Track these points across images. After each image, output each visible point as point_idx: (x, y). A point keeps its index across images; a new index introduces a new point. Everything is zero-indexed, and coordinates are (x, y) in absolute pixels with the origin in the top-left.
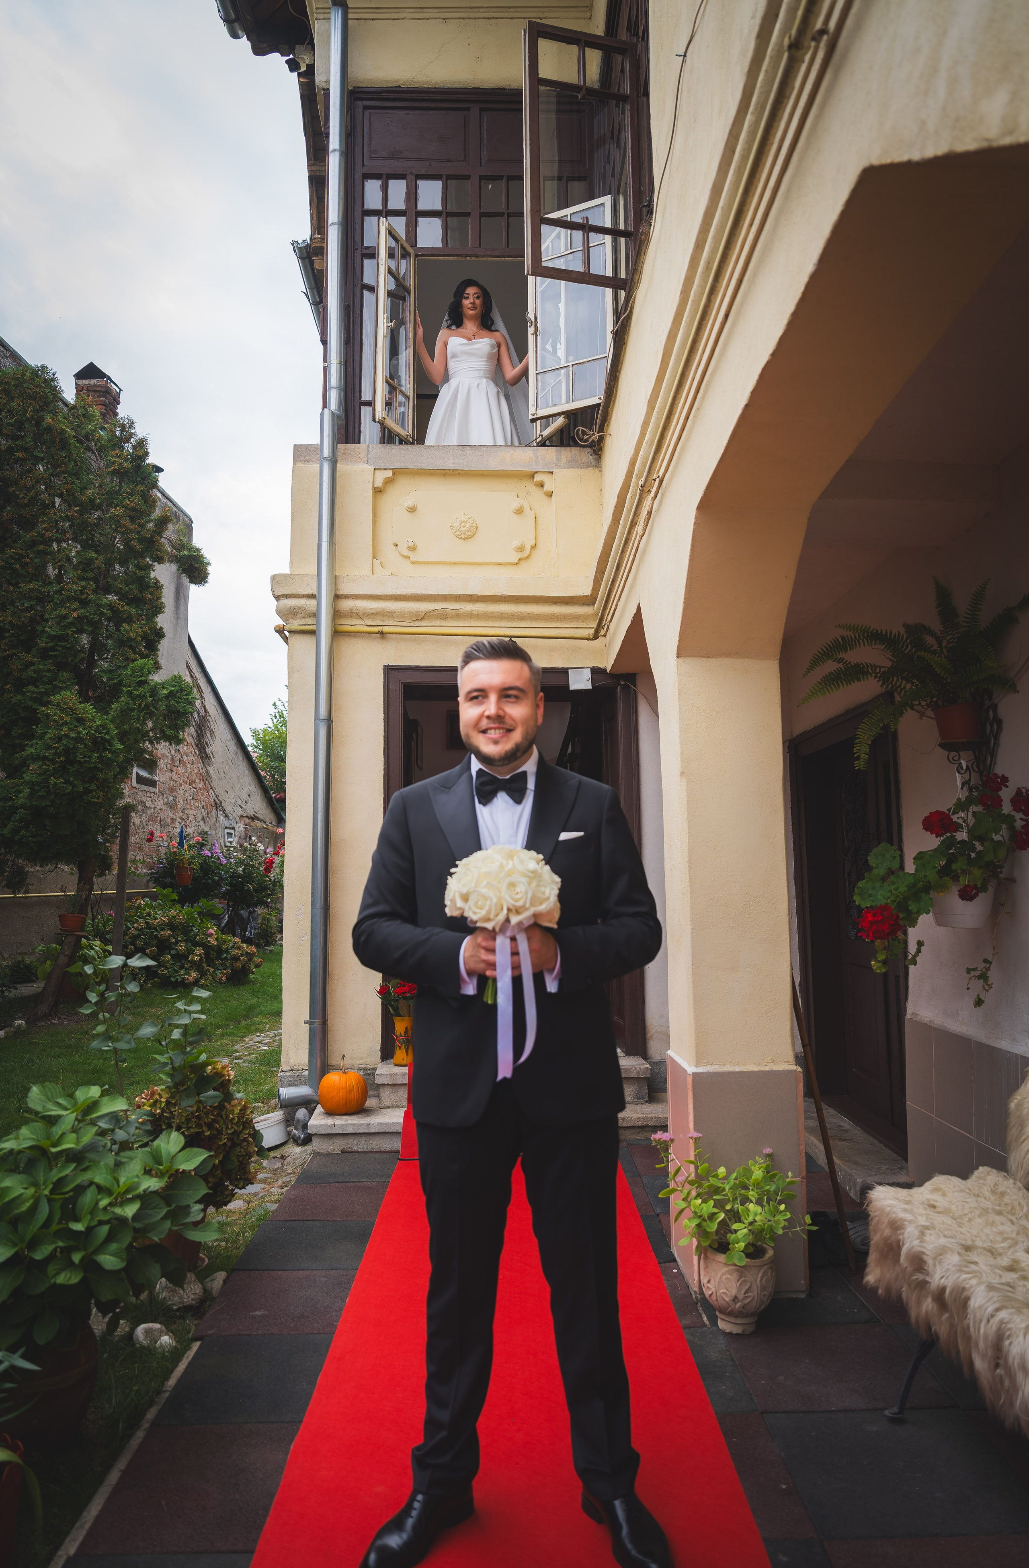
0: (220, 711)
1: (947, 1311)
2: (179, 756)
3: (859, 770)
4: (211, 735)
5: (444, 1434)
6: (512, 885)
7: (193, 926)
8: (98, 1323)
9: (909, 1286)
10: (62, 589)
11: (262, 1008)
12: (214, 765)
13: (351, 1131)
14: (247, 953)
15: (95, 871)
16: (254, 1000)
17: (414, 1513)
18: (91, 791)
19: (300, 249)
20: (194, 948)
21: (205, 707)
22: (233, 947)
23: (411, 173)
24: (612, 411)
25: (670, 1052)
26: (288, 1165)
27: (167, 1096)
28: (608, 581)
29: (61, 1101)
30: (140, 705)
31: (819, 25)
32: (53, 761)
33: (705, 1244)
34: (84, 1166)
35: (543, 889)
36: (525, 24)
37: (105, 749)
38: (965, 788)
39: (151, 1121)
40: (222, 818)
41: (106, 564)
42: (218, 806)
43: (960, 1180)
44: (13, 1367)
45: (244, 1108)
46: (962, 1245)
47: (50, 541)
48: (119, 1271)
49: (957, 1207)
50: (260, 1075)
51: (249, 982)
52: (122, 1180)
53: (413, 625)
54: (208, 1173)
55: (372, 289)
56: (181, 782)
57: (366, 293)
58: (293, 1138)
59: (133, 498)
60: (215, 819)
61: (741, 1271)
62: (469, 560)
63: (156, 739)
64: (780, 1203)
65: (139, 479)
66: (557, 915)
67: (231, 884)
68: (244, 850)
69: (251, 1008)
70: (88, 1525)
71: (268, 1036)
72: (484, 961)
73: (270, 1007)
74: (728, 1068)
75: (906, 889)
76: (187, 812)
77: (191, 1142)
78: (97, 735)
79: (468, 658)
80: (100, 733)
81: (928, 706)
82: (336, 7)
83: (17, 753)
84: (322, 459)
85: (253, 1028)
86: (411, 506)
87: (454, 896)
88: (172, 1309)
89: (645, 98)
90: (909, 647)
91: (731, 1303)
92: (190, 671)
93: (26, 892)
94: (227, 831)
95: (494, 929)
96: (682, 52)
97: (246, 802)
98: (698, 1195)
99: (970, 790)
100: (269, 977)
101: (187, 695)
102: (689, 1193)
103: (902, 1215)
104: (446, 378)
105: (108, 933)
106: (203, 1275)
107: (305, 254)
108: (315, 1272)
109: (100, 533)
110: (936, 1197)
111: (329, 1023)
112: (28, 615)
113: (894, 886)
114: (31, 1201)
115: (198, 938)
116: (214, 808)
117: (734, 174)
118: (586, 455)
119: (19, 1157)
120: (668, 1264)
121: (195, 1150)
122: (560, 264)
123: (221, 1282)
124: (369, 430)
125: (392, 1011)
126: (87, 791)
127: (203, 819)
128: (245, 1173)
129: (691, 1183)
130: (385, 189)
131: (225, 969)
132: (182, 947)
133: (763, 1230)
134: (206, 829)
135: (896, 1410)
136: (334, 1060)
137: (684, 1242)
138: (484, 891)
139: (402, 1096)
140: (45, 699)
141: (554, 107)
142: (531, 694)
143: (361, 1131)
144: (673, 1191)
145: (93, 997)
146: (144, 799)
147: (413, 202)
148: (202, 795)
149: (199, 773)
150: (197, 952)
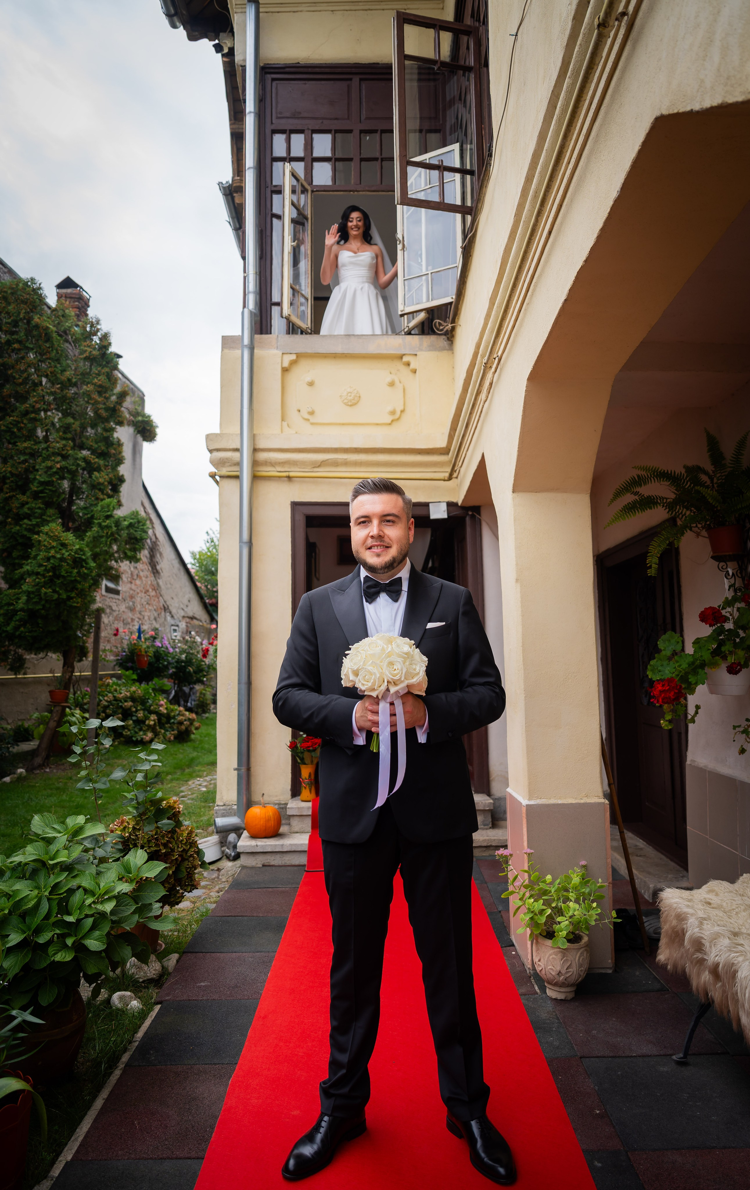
0: (167, 538)
1: (721, 981)
2: (137, 572)
3: (651, 576)
4: (160, 556)
5: (344, 1071)
6: (391, 664)
7: (149, 699)
8: (85, 990)
9: (692, 962)
10: (48, 447)
11: (201, 760)
12: (163, 578)
13: (269, 850)
14: (189, 719)
15: (75, 658)
16: (195, 754)
17: (322, 1130)
18: (72, 598)
19: (224, 188)
20: (149, 715)
21: (155, 535)
22: (179, 714)
23: (308, 129)
24: (462, 308)
25: (509, 790)
26: (223, 875)
27: (133, 823)
28: (459, 436)
29: (55, 826)
30: (107, 533)
31: (621, 9)
32: (44, 576)
33: (537, 932)
34: (74, 875)
35: (414, 667)
36: (394, 13)
37: (82, 567)
38: (731, 590)
39: (122, 842)
40: (169, 618)
41: (80, 428)
42: (166, 609)
43: (729, 884)
44: (24, 1021)
45: (191, 832)
46: (731, 931)
47: (39, 410)
48: (100, 952)
49: (727, 904)
50: (200, 809)
51: (191, 740)
52: (102, 885)
53: (312, 470)
54: (164, 881)
55: (279, 217)
56: (139, 591)
57: (275, 221)
58: (226, 855)
59: (100, 378)
60: (164, 619)
61: (564, 952)
62: (354, 421)
63: (120, 558)
64: (593, 902)
65: (104, 363)
66: (425, 686)
67: (176, 667)
68: (186, 642)
69: (192, 760)
70: (81, 1139)
71: (205, 781)
72: (370, 720)
73: (208, 758)
74: (552, 801)
75: (687, 666)
76: (143, 613)
77: (152, 857)
78: (77, 556)
79: (357, 493)
80: (78, 554)
81: (703, 528)
82: (250, 4)
83: (17, 570)
84: (243, 346)
85: (194, 774)
86: (310, 381)
87: (348, 671)
88: (138, 982)
89: (485, 69)
90: (689, 483)
91: (556, 976)
92: (144, 508)
93: (25, 674)
94: (173, 628)
95: (377, 696)
96: (514, 33)
97: (187, 606)
98: (531, 896)
99: (735, 591)
100: (205, 737)
101: (143, 525)
102: (524, 895)
103: (686, 910)
104: (337, 283)
105: (86, 704)
106: (161, 956)
107: (228, 192)
108: (244, 954)
109: (76, 405)
110: (711, 897)
111: (252, 769)
112: (24, 466)
113: (678, 664)
114: (36, 900)
115: (152, 707)
116: (163, 611)
117: (555, 124)
118: (441, 341)
119: (26, 868)
120: (508, 948)
121: (156, 862)
122: (421, 196)
123: (175, 961)
124: (278, 324)
125: (299, 761)
126: (69, 598)
127: (155, 619)
128: (192, 880)
129: (526, 887)
130: (289, 141)
131: (173, 731)
132: (140, 714)
133: (580, 922)
134: (157, 626)
135: (681, 1055)
136: (256, 797)
137: (520, 931)
138: (370, 668)
139: (308, 824)
140: (36, 530)
141: (416, 77)
142: (404, 519)
143: (277, 850)
144: (512, 893)
145: (78, 750)
146: (111, 604)
147: (310, 150)
148: (154, 600)
149: (152, 585)
150: (152, 718)
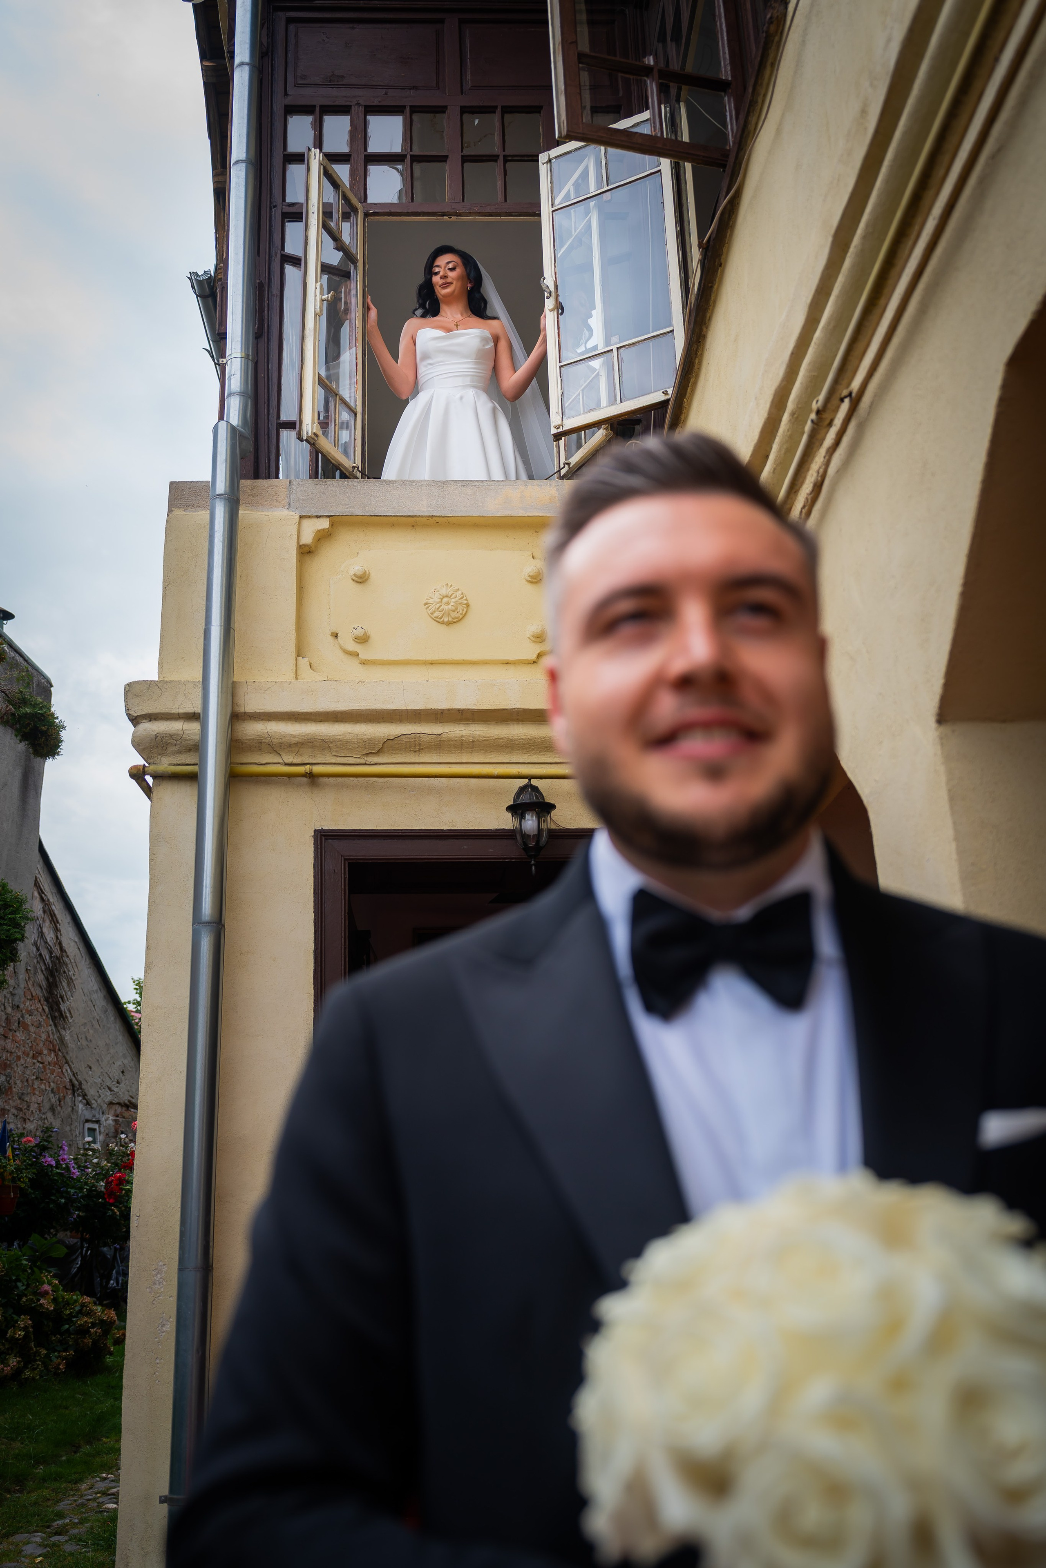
0: (83, 949)
2: (18, 1015)
4: (68, 984)
7: (18, 1280)
12: (72, 1029)
14: (102, 1321)
19: (200, 283)
20: (16, 1317)
21: (60, 944)
22: (80, 1312)
23: (358, 104)
24: (690, 404)
40: (81, 1106)
42: (76, 1088)
53: (362, 761)
55: (296, 261)
56: (20, 1054)
57: (289, 269)
60: (70, 1109)
62: (456, 657)
67: (87, 1208)
68: (110, 1154)
76: (27, 1098)
84: (214, 502)
86: (360, 573)
92: (41, 892)
94: (88, 1125)
97: (118, 1082)
104: (415, 390)
115: (24, 1299)
116: (70, 1092)
127: (52, 1109)
130: (319, 129)
131: (65, 1350)
134: (53, 1124)
147: (362, 141)
148: (52, 1072)
149: (48, 1041)
150: (21, 1324)
